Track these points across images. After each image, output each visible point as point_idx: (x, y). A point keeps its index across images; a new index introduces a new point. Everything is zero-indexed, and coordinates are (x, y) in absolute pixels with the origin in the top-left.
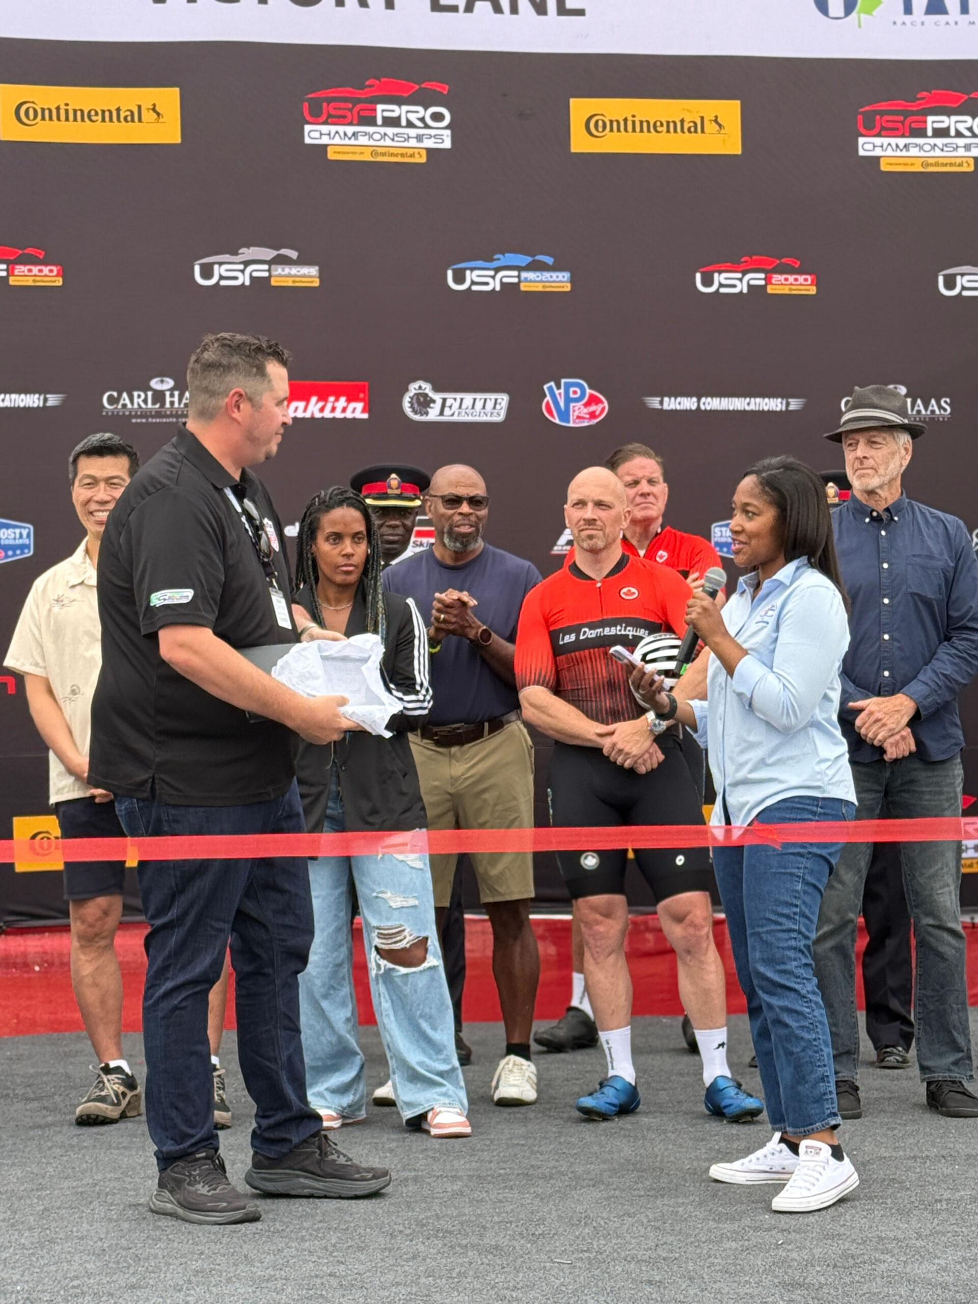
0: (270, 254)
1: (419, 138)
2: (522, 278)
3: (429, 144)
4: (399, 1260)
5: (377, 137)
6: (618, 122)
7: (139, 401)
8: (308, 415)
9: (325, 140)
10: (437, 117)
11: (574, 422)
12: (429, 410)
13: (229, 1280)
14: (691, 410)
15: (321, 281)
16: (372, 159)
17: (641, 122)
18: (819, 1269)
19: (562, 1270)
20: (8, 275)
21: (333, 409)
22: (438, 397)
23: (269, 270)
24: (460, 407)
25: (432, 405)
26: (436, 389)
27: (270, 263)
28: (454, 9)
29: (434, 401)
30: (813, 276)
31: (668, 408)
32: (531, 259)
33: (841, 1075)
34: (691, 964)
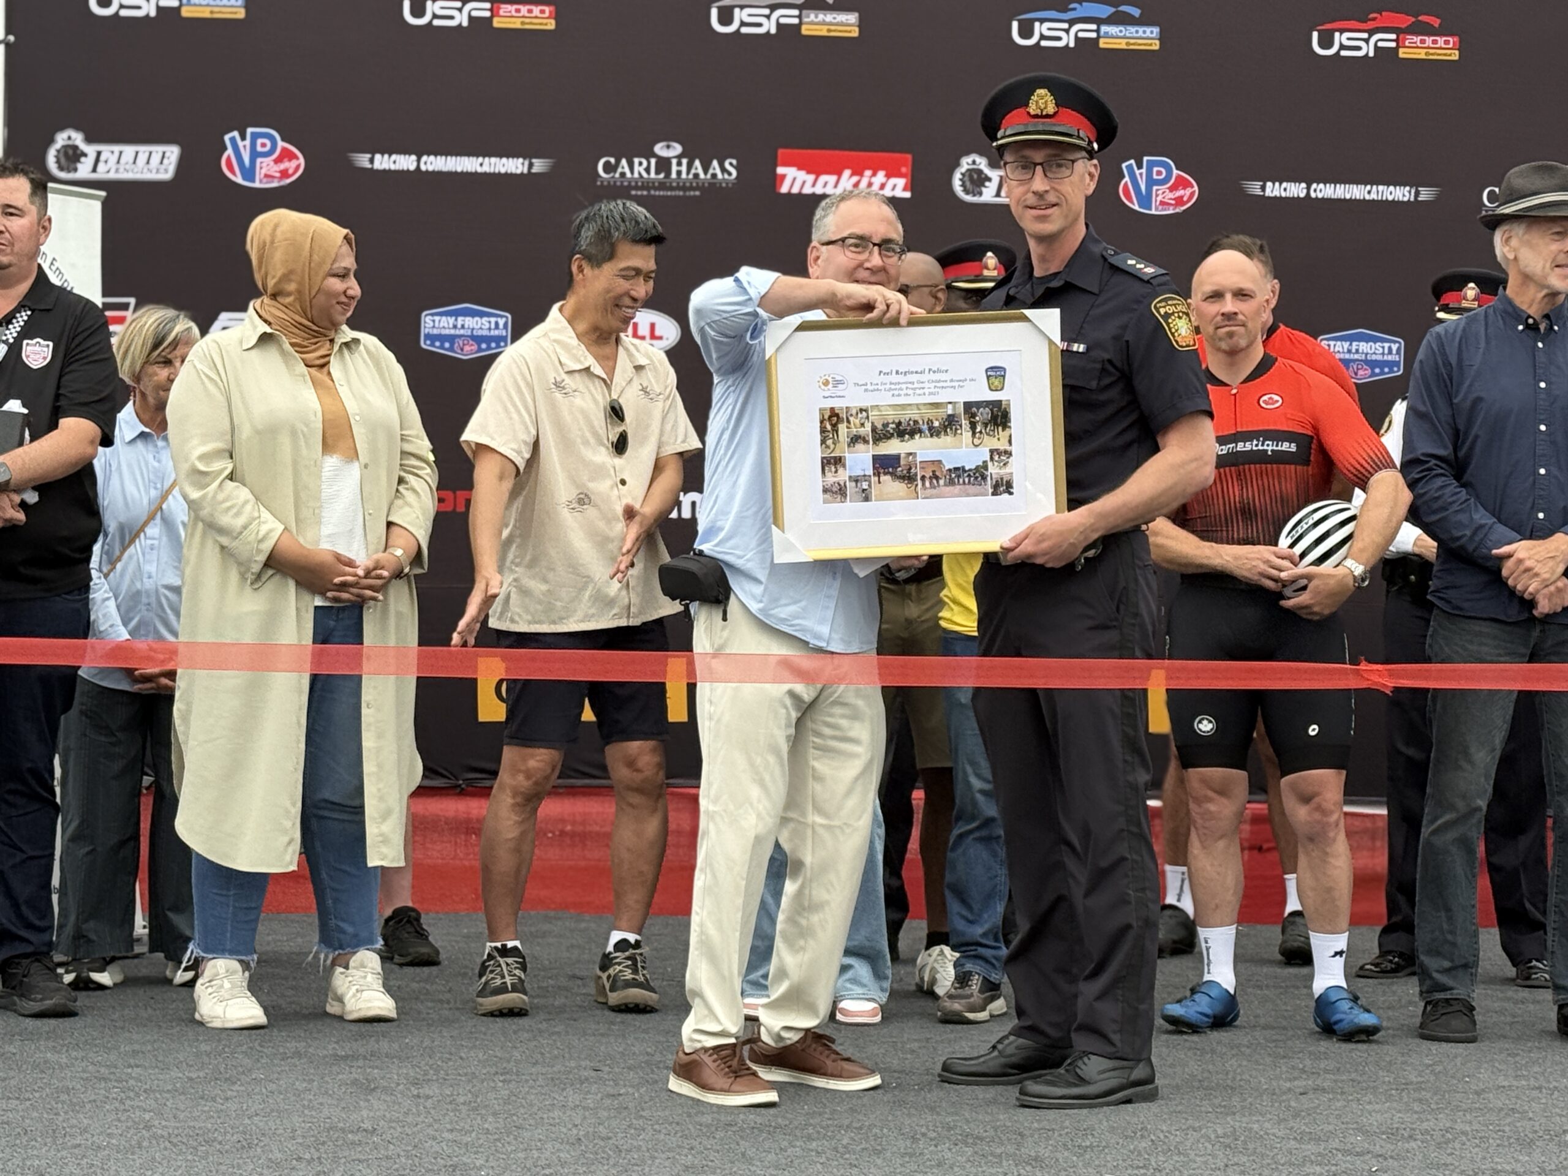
7: (640, 169)
11: (1157, 209)
12: (983, 189)
14: (1299, 198)
20: (492, 16)
21: (869, 186)
23: (800, 17)
27: (801, 7)
30: (1456, 39)
31: (1271, 195)
32: (1113, 10)
33: (1455, 992)
34: (1314, 854)
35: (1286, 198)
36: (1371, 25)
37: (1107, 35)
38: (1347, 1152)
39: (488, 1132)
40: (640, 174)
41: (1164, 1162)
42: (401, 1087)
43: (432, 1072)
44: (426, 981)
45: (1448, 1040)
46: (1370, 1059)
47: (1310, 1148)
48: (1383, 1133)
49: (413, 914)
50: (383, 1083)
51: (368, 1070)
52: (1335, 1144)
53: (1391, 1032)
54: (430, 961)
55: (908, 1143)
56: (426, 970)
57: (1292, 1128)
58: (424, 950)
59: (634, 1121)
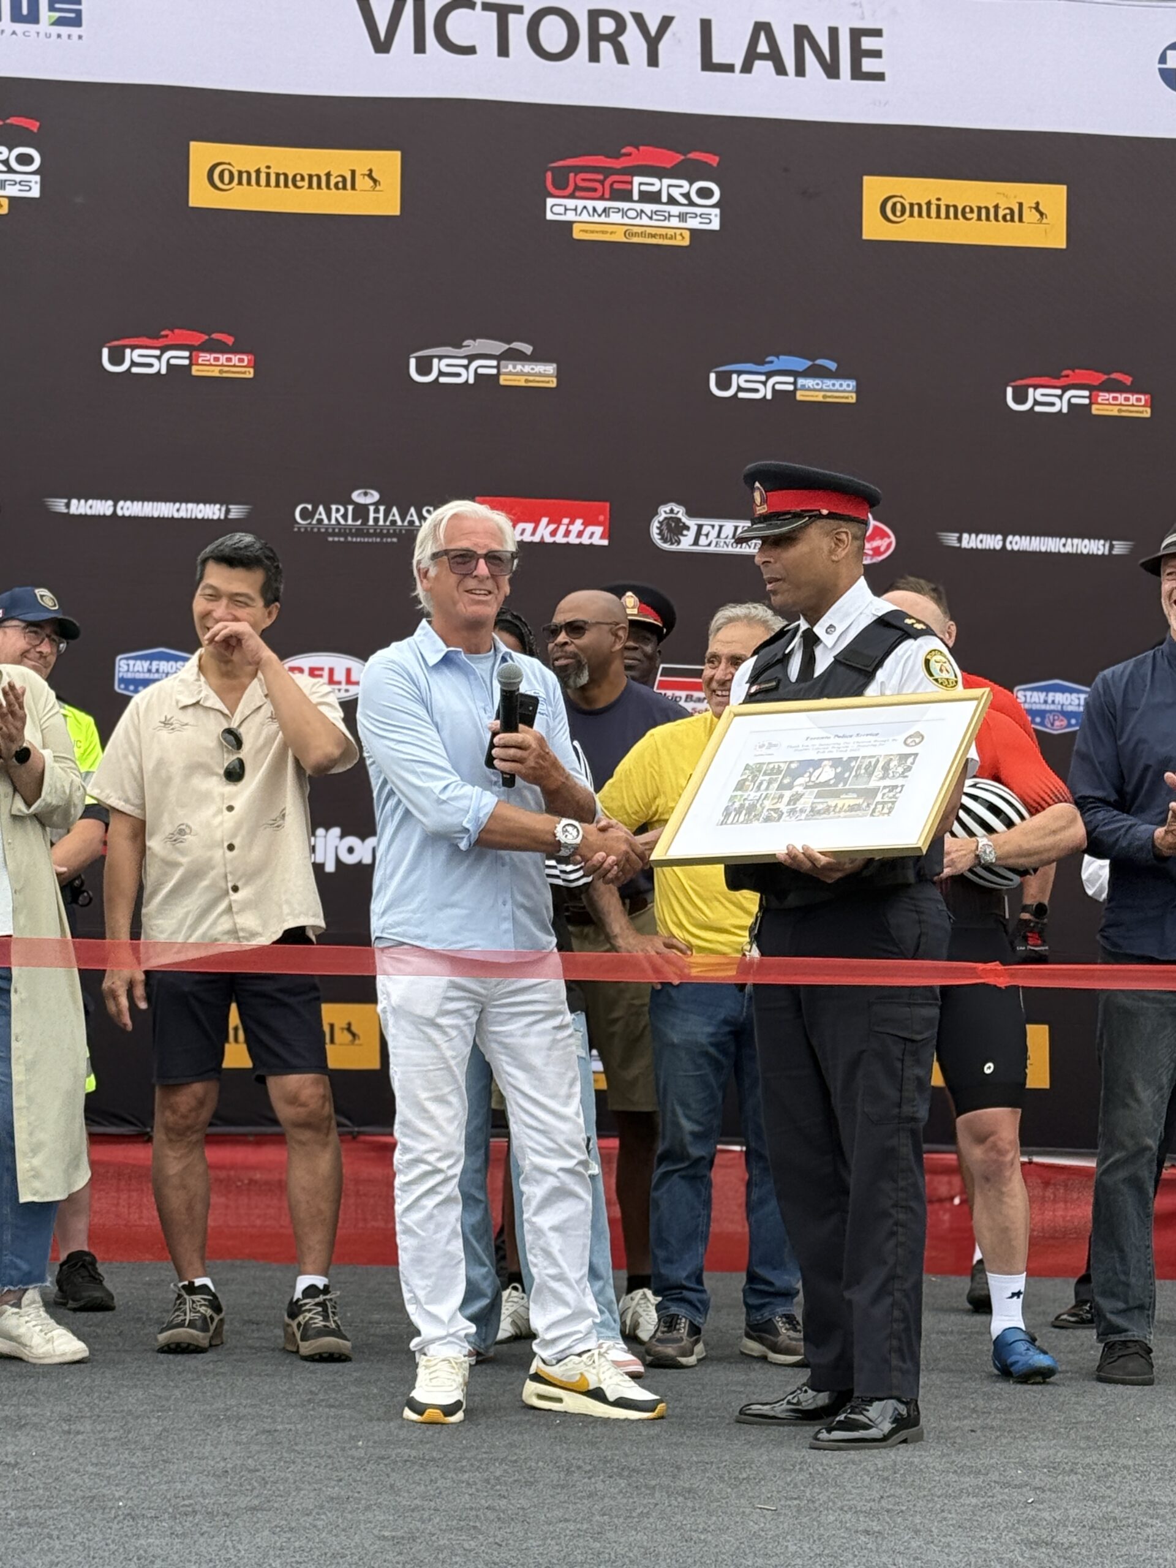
0: (499, 347)
1: (682, 217)
2: (799, 386)
3: (694, 223)
4: (572, 1498)
5: (632, 214)
6: (920, 206)
7: (337, 515)
8: (536, 539)
9: (570, 216)
10: (705, 193)
12: (682, 538)
13: (368, 1508)
14: (995, 550)
15: (558, 382)
16: (625, 240)
17: (948, 207)
18: (1072, 1529)
19: (764, 1516)
20: (191, 364)
21: (567, 533)
22: (692, 523)
23: (498, 367)
24: (718, 536)
25: (685, 532)
26: (690, 514)
27: (499, 358)
28: (729, 68)
29: (688, 528)
30: (1148, 397)
31: (969, 547)
32: (810, 363)
33: (1130, 1333)
34: (990, 1194)
35: (982, 550)
36: (1063, 382)
37: (803, 388)
38: (1006, 1485)
39: (133, 1466)
40: (337, 520)
41: (819, 1494)
42: (52, 1424)
43: (87, 1409)
44: (97, 1326)
45: (1124, 1382)
46: (1043, 1399)
47: (969, 1481)
48: (1045, 1467)
49: (87, 1258)
50: (36, 1420)
51: (22, 1408)
52: (995, 1476)
53: (1069, 1375)
54: (104, 1306)
55: (562, 1475)
56: (100, 1315)
57: (953, 1462)
58: (98, 1294)
59: (285, 1455)
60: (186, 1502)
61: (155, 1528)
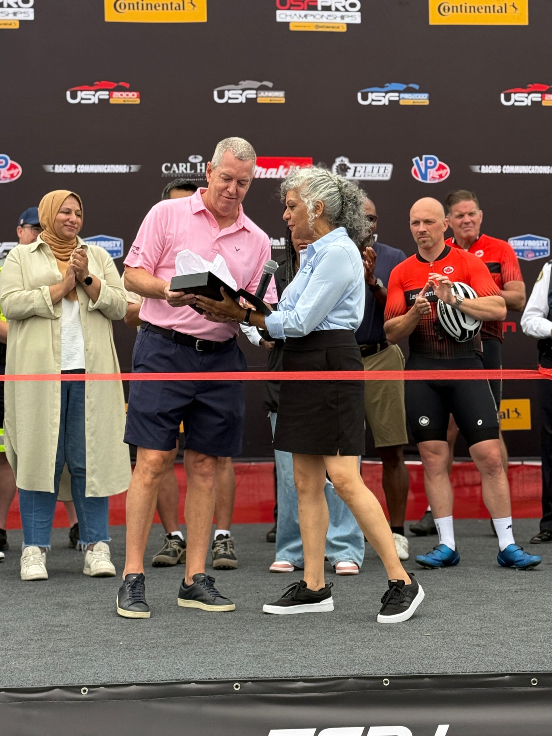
0: (257, 84)
1: (342, 17)
2: (401, 97)
3: (348, 21)
4: (334, 633)
5: (318, 17)
6: (457, 7)
7: (182, 169)
8: (278, 176)
9: (288, 20)
10: (353, 5)
11: (430, 180)
12: (347, 173)
14: (497, 173)
15: (286, 100)
16: (315, 30)
17: (470, 7)
19: (428, 639)
20: (110, 98)
22: (352, 166)
23: (256, 94)
24: (365, 172)
25: (348, 170)
26: (351, 161)
27: (257, 89)
29: (350, 168)
31: (485, 172)
32: (406, 86)
34: (492, 481)
35: (492, 174)
37: (403, 98)
40: (182, 171)
41: (451, 628)
43: (95, 598)
60: (153, 641)
61: (140, 655)
